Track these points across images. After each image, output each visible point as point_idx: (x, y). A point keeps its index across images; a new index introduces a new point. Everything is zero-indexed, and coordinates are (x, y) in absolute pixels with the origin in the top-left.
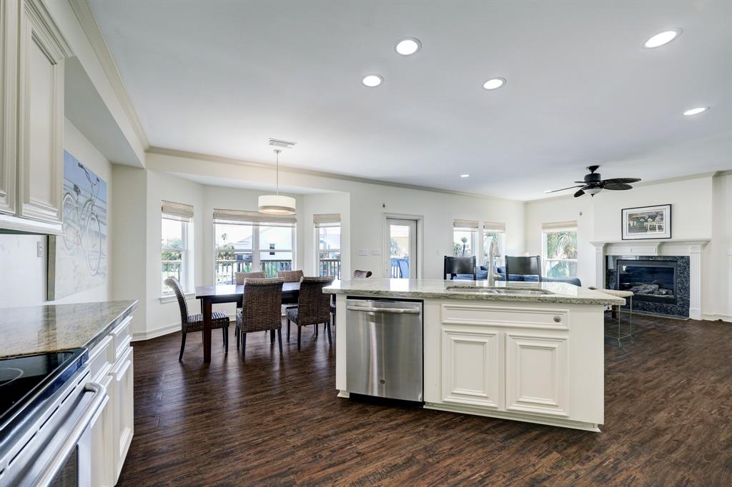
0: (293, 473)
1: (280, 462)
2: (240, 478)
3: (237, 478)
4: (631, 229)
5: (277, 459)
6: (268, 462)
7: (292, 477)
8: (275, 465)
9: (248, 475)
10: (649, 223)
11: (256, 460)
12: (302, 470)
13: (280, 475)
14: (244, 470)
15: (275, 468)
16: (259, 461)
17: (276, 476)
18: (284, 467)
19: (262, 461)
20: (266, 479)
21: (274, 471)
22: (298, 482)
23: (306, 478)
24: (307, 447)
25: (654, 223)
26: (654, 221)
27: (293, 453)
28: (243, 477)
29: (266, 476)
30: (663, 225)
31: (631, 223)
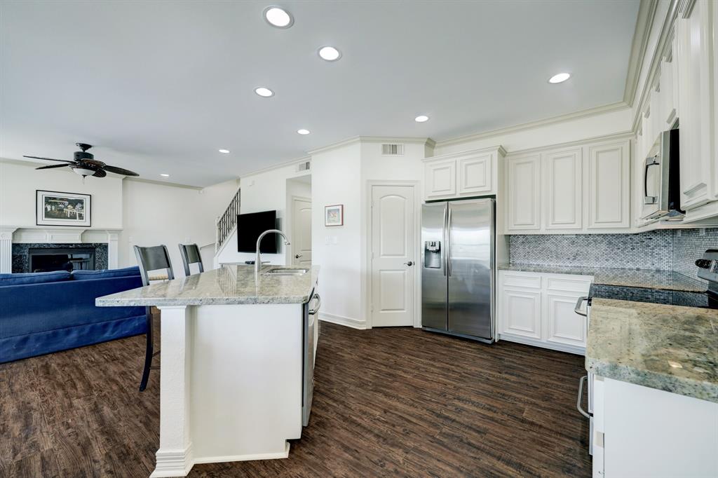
0: (434, 438)
1: (432, 452)
2: (469, 468)
3: (472, 471)
4: (48, 215)
5: (430, 456)
6: (438, 460)
7: (438, 437)
8: (436, 453)
9: (462, 464)
10: (69, 210)
11: (444, 470)
12: (427, 434)
13: (443, 444)
14: (461, 471)
15: (440, 451)
16: (443, 468)
17: (445, 446)
18: (434, 446)
19: (440, 465)
20: (453, 451)
21: (442, 450)
22: (438, 431)
23: (431, 429)
24: (400, 443)
25: (75, 211)
26: (74, 208)
27: (415, 449)
28: (467, 467)
29: (452, 452)
30: (83, 213)
31: (49, 207)
